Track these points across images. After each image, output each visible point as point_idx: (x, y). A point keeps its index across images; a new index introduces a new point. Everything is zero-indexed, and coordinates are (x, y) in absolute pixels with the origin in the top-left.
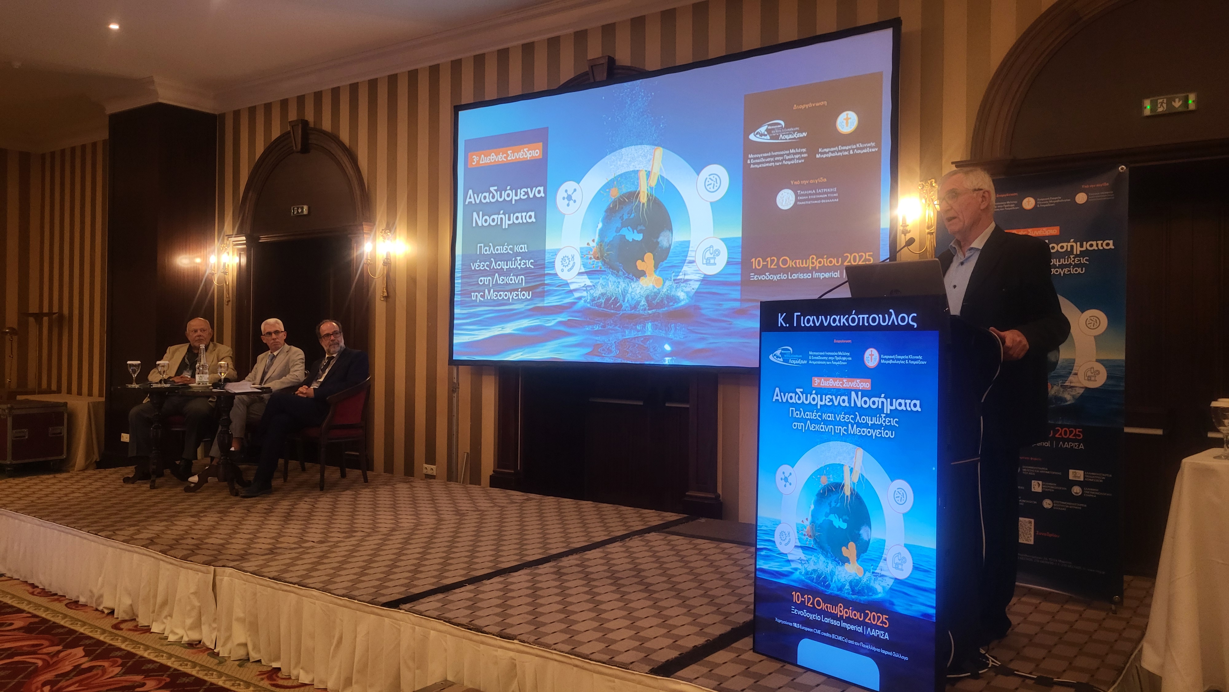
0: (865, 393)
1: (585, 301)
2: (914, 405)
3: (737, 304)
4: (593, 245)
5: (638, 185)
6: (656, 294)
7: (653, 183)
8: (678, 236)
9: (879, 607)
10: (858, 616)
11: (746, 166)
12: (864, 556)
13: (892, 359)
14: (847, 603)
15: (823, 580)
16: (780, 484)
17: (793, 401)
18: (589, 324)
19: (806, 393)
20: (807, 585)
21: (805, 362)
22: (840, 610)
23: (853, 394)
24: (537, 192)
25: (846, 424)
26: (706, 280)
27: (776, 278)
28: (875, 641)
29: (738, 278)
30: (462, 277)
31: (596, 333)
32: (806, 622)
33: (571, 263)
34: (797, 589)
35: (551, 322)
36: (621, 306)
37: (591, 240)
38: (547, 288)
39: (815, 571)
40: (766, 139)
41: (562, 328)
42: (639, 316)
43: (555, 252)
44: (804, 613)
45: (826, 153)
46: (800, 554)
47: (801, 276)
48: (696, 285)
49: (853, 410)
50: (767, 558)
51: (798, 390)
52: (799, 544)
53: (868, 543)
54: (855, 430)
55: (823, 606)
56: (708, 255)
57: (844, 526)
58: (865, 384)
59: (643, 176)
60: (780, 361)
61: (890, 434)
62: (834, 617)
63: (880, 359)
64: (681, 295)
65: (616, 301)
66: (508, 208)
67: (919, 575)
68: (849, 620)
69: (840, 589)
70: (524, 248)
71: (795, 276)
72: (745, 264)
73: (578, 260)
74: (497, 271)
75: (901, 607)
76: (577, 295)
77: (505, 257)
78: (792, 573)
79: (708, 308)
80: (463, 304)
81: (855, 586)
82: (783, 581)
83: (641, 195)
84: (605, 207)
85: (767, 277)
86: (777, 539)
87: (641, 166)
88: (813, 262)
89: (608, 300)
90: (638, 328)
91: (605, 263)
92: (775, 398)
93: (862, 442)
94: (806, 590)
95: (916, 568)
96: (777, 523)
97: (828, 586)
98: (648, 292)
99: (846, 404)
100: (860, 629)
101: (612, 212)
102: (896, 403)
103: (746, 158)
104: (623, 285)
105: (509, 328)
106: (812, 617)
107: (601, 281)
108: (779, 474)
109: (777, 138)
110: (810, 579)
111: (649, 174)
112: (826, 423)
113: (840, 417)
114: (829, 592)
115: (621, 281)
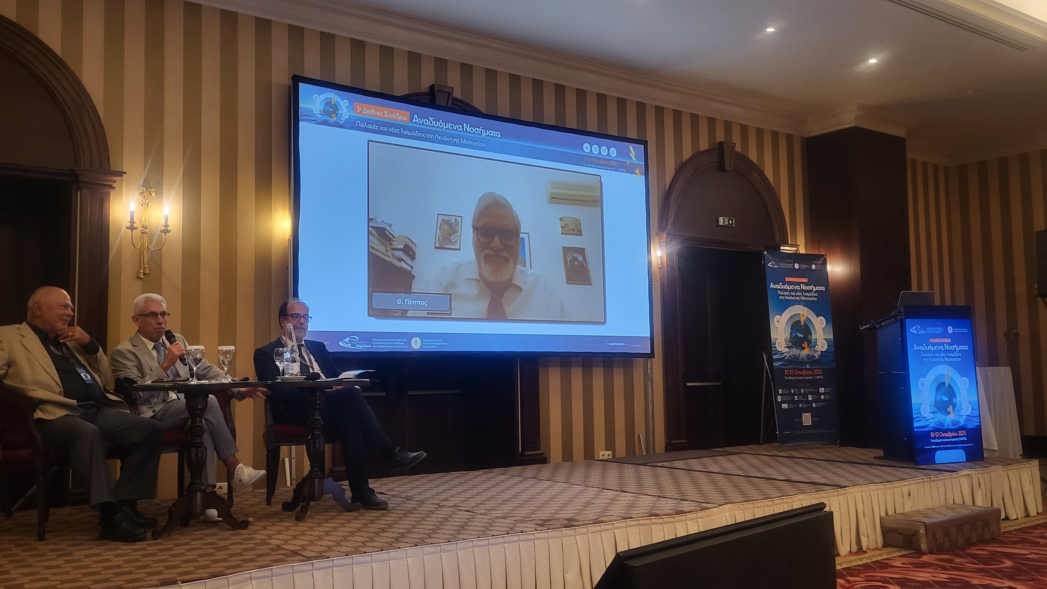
0: (950, 344)
2: (966, 348)
9: (962, 428)
10: (956, 434)
12: (955, 409)
13: (958, 330)
14: (951, 431)
15: (942, 424)
16: (920, 386)
17: (922, 349)
19: (927, 345)
20: (936, 428)
21: (925, 332)
22: (950, 434)
23: (945, 344)
25: (943, 357)
28: (963, 442)
32: (937, 444)
34: (932, 431)
39: (938, 421)
44: (936, 440)
46: (932, 415)
49: (946, 351)
50: (918, 421)
51: (924, 345)
52: (931, 411)
53: (956, 404)
54: (947, 359)
55: (943, 435)
57: (947, 399)
58: (949, 341)
60: (915, 332)
61: (959, 360)
62: (947, 438)
63: (953, 330)
67: (973, 412)
68: (953, 437)
69: (948, 425)
75: (969, 427)
78: (929, 425)
81: (954, 423)
82: (926, 429)
86: (921, 412)
92: (914, 348)
93: (950, 364)
94: (936, 430)
95: (972, 409)
96: (921, 404)
97: (944, 426)
99: (943, 349)
100: (957, 439)
102: (960, 347)
106: (939, 441)
108: (920, 383)
110: (937, 425)
112: (936, 357)
113: (941, 355)
114: (944, 428)
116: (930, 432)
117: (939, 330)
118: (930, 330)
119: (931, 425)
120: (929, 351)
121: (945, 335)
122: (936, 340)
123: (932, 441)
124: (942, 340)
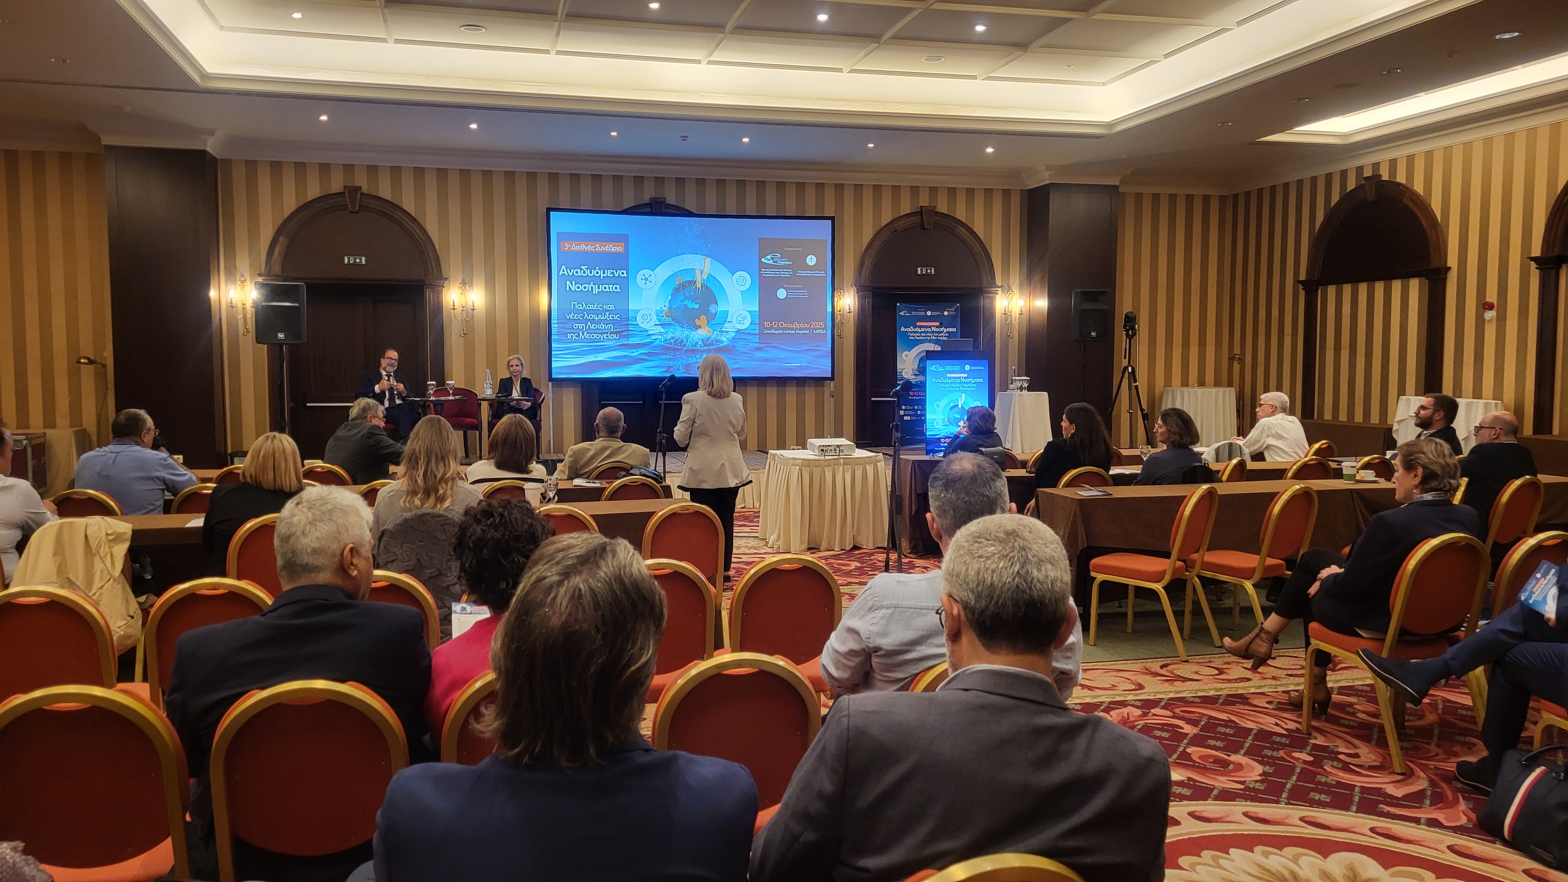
0: (966, 378)
1: (660, 341)
2: (982, 380)
3: (757, 345)
4: (666, 308)
5: (695, 276)
6: (708, 339)
7: (705, 277)
8: (721, 307)
11: (760, 275)
13: (975, 368)
16: (935, 408)
17: (940, 382)
18: (663, 354)
21: (944, 369)
23: (961, 378)
24: (622, 273)
25: (959, 387)
26: (739, 332)
27: (777, 332)
29: (757, 332)
30: (558, 323)
31: (668, 360)
33: (649, 318)
35: (635, 353)
36: (685, 344)
37: (664, 304)
38: (631, 333)
40: (771, 262)
41: (643, 357)
42: (698, 350)
43: (637, 311)
45: (803, 273)
46: (942, 427)
47: (790, 332)
48: (733, 334)
49: (962, 383)
50: (931, 430)
51: (942, 378)
52: (943, 424)
54: (962, 388)
56: (740, 319)
58: (966, 375)
59: (698, 273)
60: (935, 370)
63: (970, 368)
64: (724, 339)
65: (682, 341)
66: (598, 281)
70: (612, 307)
71: (787, 332)
72: (761, 324)
73: (654, 317)
74: (589, 320)
76: (653, 337)
77: (596, 312)
78: (940, 434)
79: (740, 347)
80: (558, 341)
82: (937, 437)
83: (697, 283)
84: (673, 287)
85: (773, 331)
86: (934, 425)
87: (697, 266)
88: (796, 325)
89: (676, 341)
90: (697, 357)
91: (673, 320)
92: (933, 381)
96: (935, 419)
98: (703, 337)
99: (959, 381)
101: (677, 290)
102: (975, 380)
103: (760, 271)
104: (686, 333)
105: (601, 357)
107: (671, 330)
108: (935, 405)
109: (777, 262)
111: (702, 272)
112: (952, 387)
113: (957, 385)
115: (685, 330)
116: (941, 438)
117: (957, 368)
118: (948, 368)
119: (942, 434)
120: (946, 383)
121: (963, 371)
122: (954, 375)
123: (942, 445)
124: (959, 375)
